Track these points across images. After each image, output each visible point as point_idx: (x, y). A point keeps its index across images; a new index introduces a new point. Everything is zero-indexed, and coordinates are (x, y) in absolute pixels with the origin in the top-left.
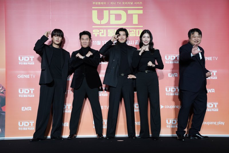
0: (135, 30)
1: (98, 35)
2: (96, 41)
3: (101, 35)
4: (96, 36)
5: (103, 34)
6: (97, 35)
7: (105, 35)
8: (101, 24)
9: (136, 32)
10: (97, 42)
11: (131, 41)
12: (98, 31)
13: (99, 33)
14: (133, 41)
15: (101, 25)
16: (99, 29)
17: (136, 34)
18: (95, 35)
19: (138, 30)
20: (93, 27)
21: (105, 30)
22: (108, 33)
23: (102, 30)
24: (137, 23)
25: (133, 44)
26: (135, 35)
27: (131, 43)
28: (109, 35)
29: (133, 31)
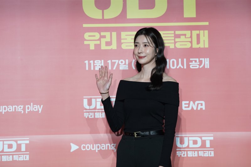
0: (190, 32)
1: (98, 46)
2: (92, 62)
3: (103, 47)
4: (92, 47)
5: (109, 44)
6: (96, 45)
7: (114, 46)
8: (105, 18)
9: (191, 37)
10: (94, 63)
11: (180, 60)
12: (97, 35)
13: (99, 40)
14: (185, 60)
15: (103, 21)
16: (99, 30)
17: (191, 42)
18: (89, 45)
19: (198, 32)
20: (85, 25)
21: (114, 34)
22: (122, 41)
23: (107, 34)
24: (194, 15)
25: (185, 67)
26: (188, 45)
27: (180, 65)
28: (124, 47)
29: (185, 35)
